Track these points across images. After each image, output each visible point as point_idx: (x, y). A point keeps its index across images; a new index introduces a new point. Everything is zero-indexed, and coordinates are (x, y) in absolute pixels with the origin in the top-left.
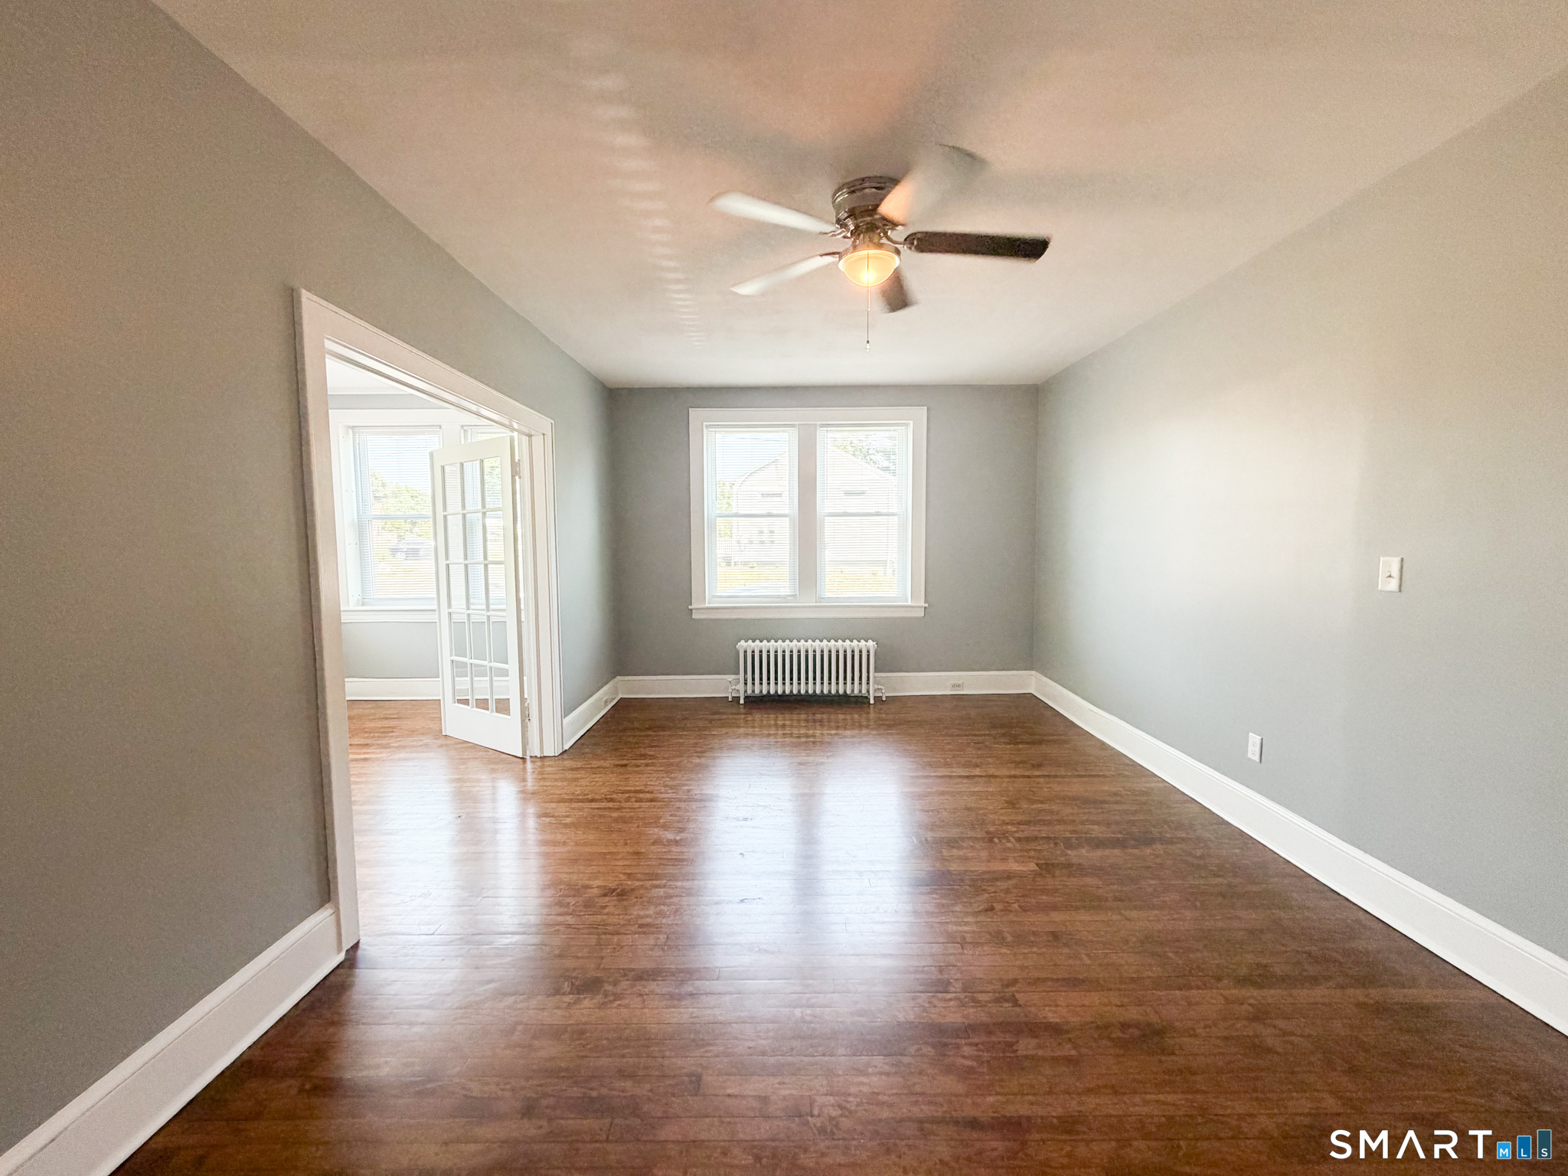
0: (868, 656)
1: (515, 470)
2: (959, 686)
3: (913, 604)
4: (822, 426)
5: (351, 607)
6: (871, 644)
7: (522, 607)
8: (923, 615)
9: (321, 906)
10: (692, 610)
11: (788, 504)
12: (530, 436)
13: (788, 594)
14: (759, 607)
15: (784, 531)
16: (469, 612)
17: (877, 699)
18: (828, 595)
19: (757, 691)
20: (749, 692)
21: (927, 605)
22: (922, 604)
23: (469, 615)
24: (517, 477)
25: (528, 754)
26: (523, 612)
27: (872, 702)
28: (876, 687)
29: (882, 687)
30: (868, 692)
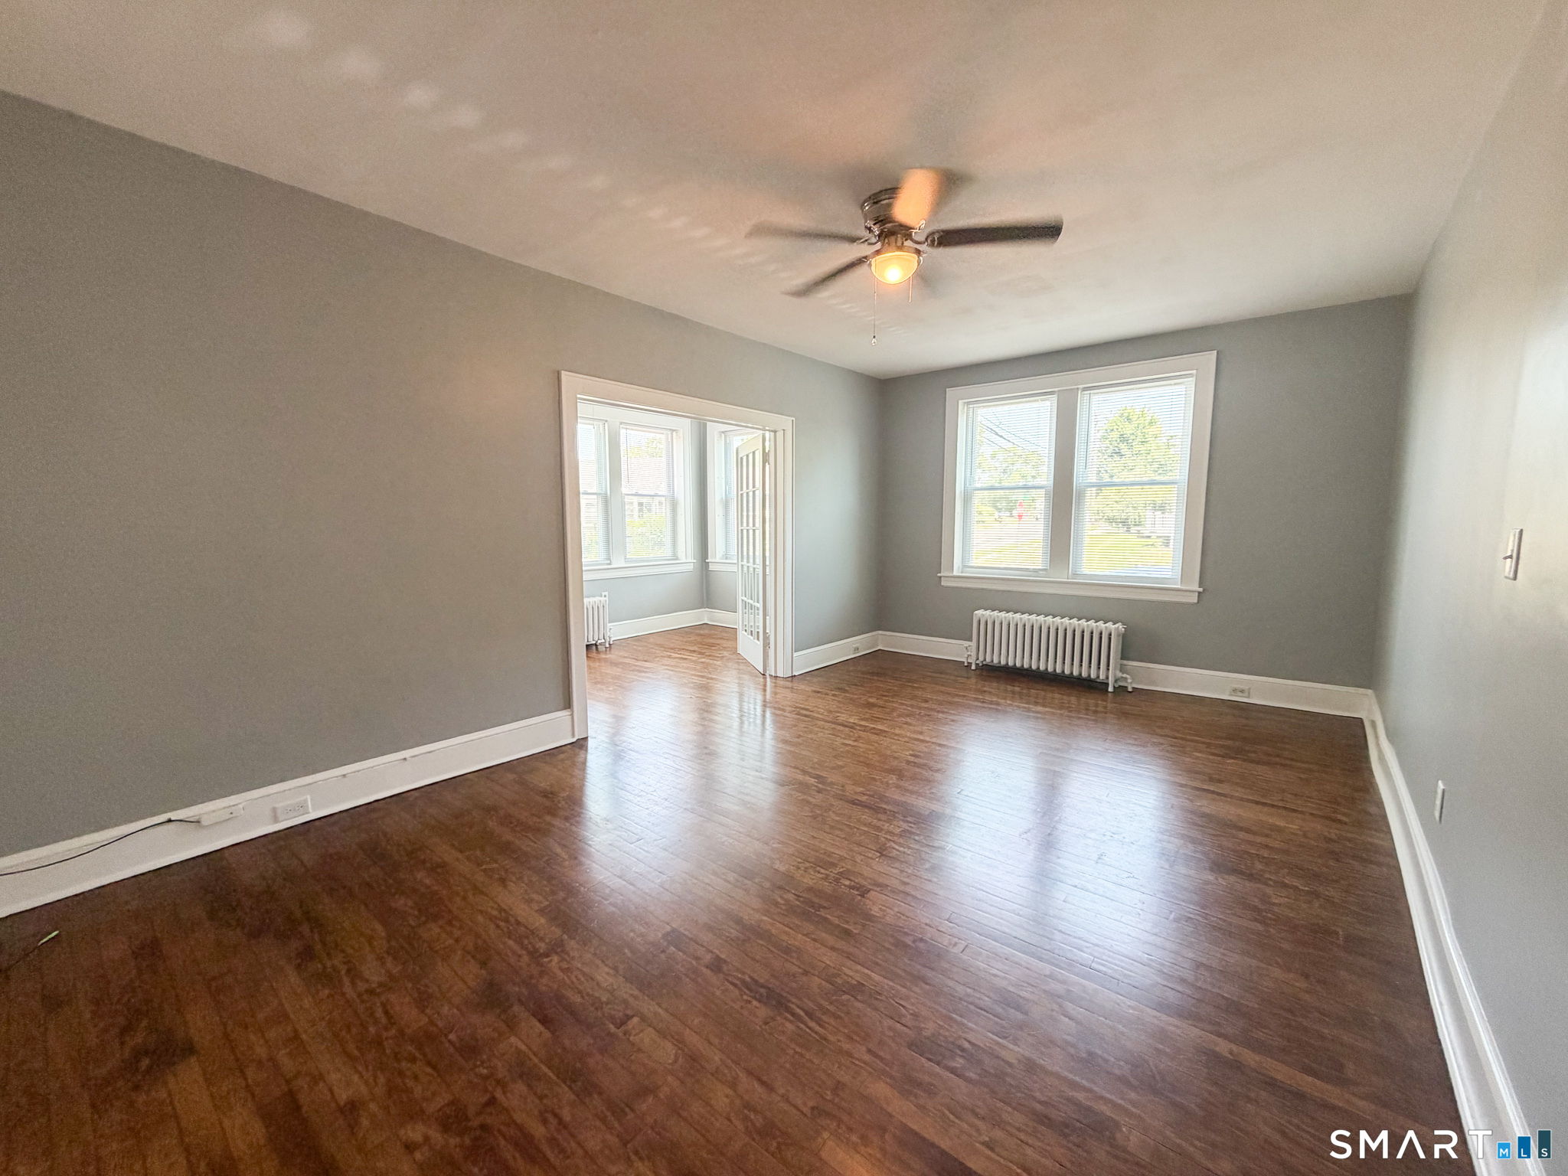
0: (1110, 639)
1: (765, 460)
2: (1242, 691)
3: (1184, 588)
4: (1085, 389)
5: (718, 560)
6: (1119, 625)
7: (768, 563)
8: (1196, 601)
9: (565, 709)
10: (940, 577)
11: (1045, 476)
12: (775, 432)
13: (1041, 567)
14: (1008, 580)
15: (1040, 505)
16: (755, 566)
17: (1121, 690)
18: (1086, 571)
19: (988, 659)
20: (981, 658)
21: (1201, 590)
22: (1195, 587)
23: (754, 568)
24: (767, 464)
25: (768, 672)
26: (768, 568)
27: (1110, 689)
28: (1119, 674)
29: (1128, 676)
30: (1107, 678)
